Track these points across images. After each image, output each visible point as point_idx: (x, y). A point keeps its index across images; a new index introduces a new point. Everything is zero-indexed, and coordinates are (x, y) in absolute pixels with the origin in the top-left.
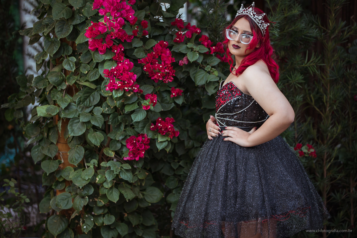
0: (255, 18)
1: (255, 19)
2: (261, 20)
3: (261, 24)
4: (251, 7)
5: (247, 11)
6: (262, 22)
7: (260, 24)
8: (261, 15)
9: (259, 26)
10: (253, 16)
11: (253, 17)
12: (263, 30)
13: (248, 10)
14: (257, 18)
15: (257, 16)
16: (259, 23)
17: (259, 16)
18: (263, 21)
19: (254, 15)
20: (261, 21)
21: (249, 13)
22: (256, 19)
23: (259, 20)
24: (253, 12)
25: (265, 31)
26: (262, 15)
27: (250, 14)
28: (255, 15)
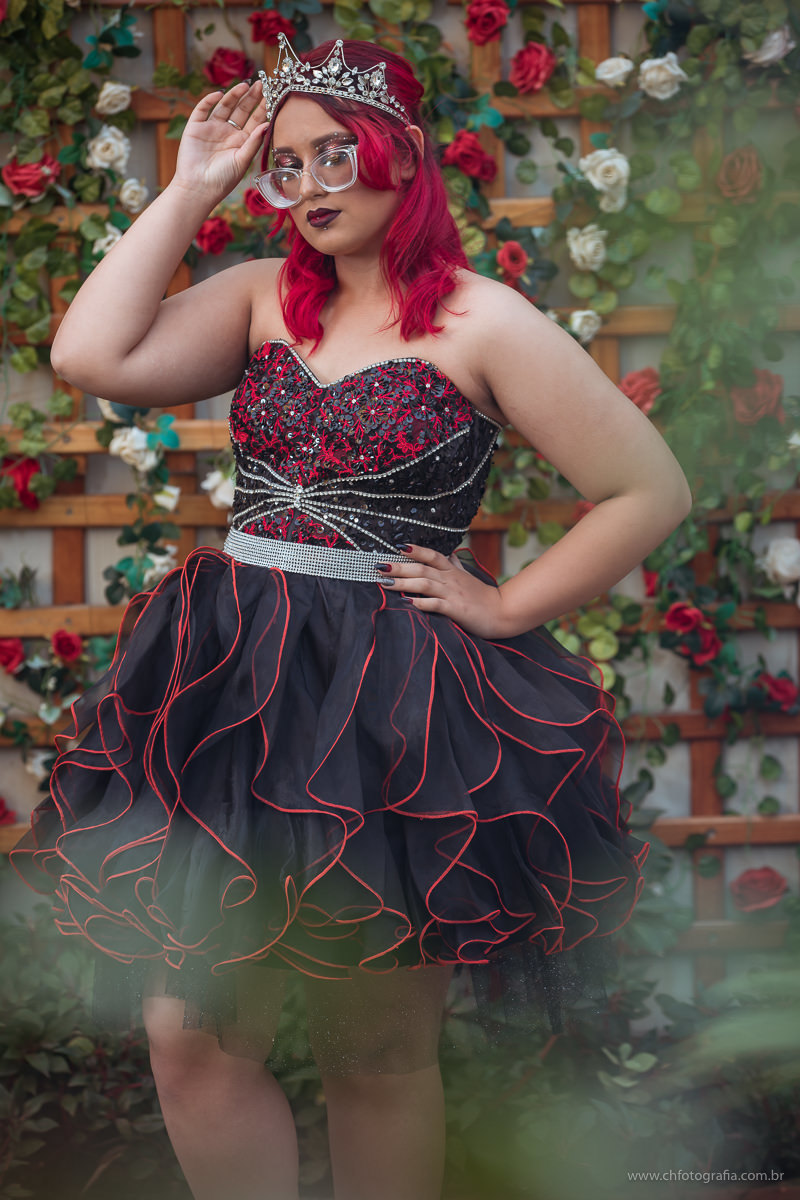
0: (316, 81)
1: (320, 84)
2: (344, 70)
3: (355, 84)
4: (283, 56)
5: (283, 81)
6: (351, 76)
7: (352, 89)
8: (333, 56)
9: (351, 96)
10: (307, 82)
11: (312, 84)
12: (378, 99)
13: (282, 74)
14: (325, 76)
15: (320, 69)
16: (344, 89)
17: (326, 65)
18: (355, 71)
19: (309, 75)
20: (346, 75)
21: (288, 81)
22: (325, 81)
23: (338, 77)
24: (298, 70)
25: (392, 100)
26: (337, 53)
27: (296, 83)
28: (311, 71)
